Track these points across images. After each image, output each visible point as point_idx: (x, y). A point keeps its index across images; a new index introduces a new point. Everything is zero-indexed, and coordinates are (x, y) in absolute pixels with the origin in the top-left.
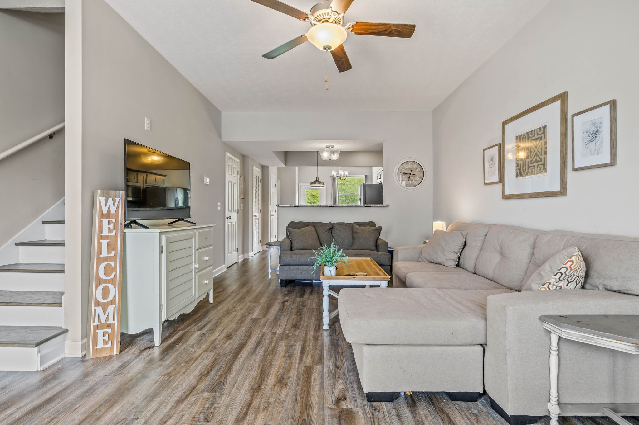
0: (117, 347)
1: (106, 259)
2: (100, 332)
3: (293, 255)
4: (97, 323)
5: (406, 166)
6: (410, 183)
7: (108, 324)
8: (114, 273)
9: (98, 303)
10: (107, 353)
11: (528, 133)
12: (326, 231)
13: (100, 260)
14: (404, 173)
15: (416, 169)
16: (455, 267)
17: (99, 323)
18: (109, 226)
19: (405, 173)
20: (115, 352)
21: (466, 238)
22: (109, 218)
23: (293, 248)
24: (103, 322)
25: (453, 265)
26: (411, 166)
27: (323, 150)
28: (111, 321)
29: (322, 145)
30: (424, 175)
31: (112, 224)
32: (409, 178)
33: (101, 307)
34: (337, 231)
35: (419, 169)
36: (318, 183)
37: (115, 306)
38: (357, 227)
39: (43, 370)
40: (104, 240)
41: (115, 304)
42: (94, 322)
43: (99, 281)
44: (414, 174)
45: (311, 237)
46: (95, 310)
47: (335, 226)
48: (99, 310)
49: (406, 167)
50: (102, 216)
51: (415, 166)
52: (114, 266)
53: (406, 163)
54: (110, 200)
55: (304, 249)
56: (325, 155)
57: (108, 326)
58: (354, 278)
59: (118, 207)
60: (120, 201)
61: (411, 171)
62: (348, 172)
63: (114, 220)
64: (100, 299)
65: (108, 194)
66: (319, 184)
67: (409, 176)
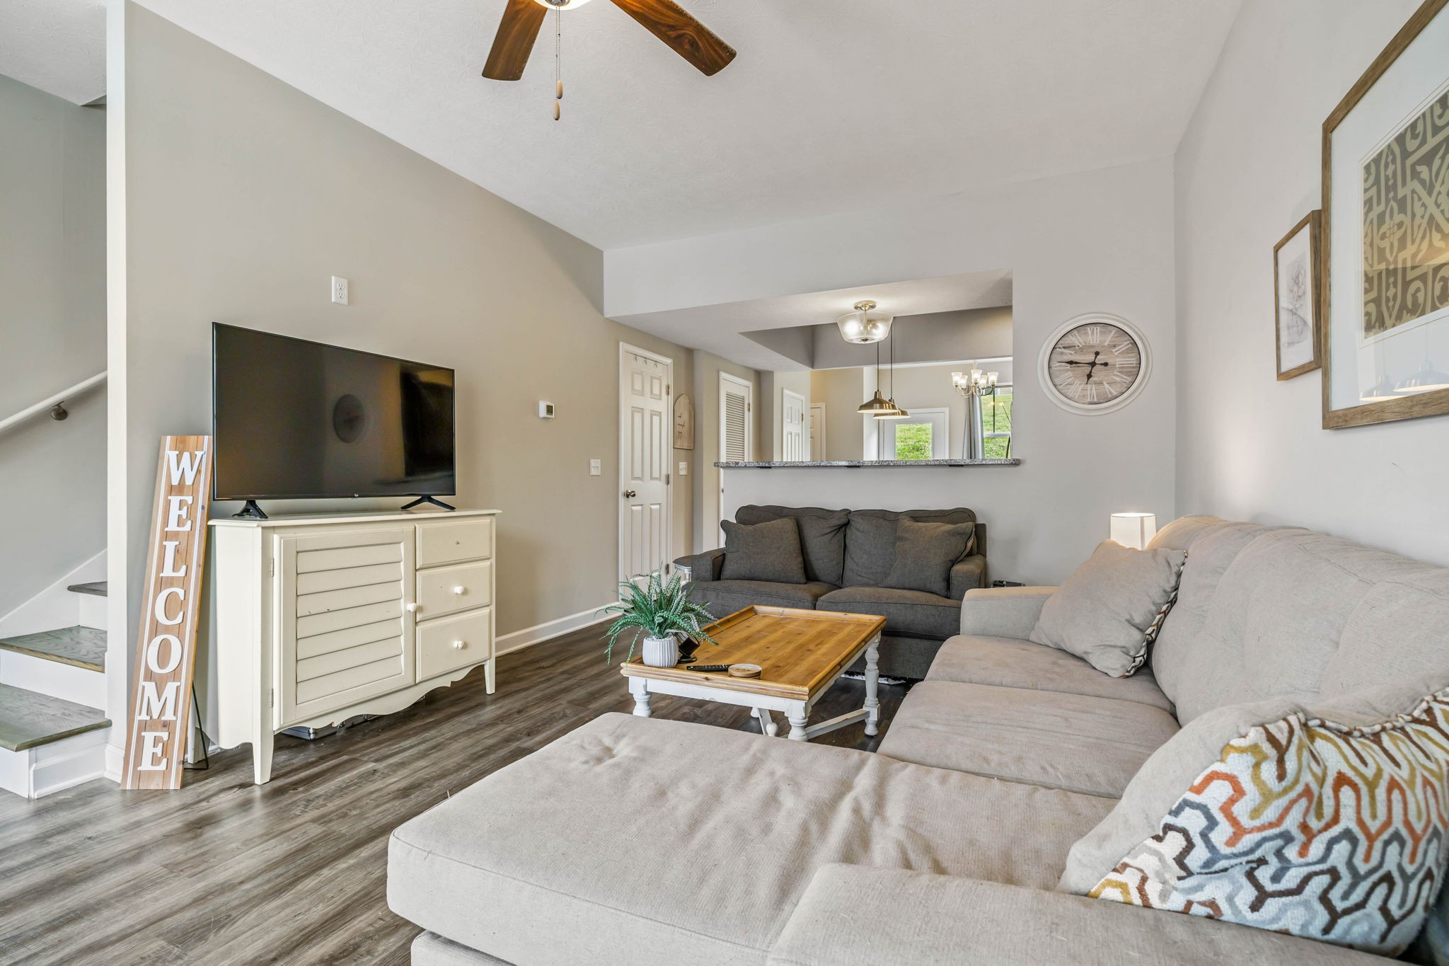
0: (177, 774)
1: (170, 582)
2: (149, 736)
3: (710, 592)
4: (144, 717)
5: (1075, 339)
6: (1092, 390)
7: (165, 722)
8: (181, 613)
9: (150, 676)
10: (157, 784)
11: (1400, 139)
12: (829, 530)
13: (162, 583)
14: (1071, 363)
15: (1115, 346)
16: (1128, 677)
17: (148, 718)
18: (180, 513)
19: (1076, 363)
20: (174, 783)
21: (1179, 575)
22: (182, 495)
23: (725, 573)
24: (155, 716)
25: (1118, 666)
26: (1094, 338)
27: (845, 316)
28: (168, 716)
29: (847, 302)
30: (1140, 364)
31: (185, 508)
32: (1089, 376)
33: (153, 684)
34: (858, 534)
35: (1125, 345)
36: (878, 405)
37: (178, 684)
38: (907, 523)
39: (37, 799)
40: (171, 540)
41: (180, 681)
42: (140, 714)
43: (156, 628)
44: (1106, 364)
45: (779, 548)
46: (144, 687)
47: (855, 519)
48: (150, 688)
49: (1077, 343)
50: (172, 490)
51: (1109, 339)
52: (182, 599)
53: (1078, 332)
54: (186, 455)
55: (752, 579)
56: (852, 330)
57: (166, 725)
58: (707, 679)
59: (199, 471)
60: (205, 457)
61: (1097, 354)
62: (997, 373)
63: (189, 499)
64: (155, 668)
65: (183, 442)
66: (881, 407)
67: (1088, 369)
